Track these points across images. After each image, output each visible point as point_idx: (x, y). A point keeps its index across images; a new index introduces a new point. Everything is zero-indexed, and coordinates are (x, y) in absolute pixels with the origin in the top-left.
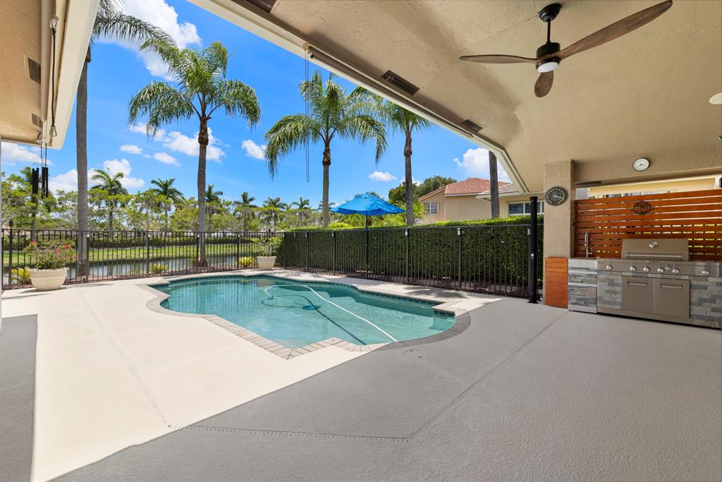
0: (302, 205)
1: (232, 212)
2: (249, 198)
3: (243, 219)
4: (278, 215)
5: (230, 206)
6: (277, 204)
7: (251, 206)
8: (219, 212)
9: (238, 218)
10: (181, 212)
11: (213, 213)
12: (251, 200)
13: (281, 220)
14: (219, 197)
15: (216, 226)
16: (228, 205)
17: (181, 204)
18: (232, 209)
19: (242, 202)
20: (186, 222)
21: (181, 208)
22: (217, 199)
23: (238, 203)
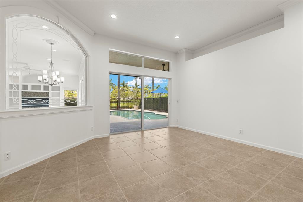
0: (158, 88)
1: (131, 91)
2: (137, 85)
3: (135, 93)
4: (148, 91)
5: (131, 88)
6: (148, 87)
7: (138, 88)
8: (127, 91)
9: (134, 93)
10: (114, 91)
11: (125, 91)
12: (138, 86)
13: (149, 93)
14: (127, 85)
15: (126, 96)
16: (130, 88)
17: (114, 88)
18: (132, 89)
19: (135, 86)
20: (116, 94)
21: (114, 89)
22: (126, 86)
23: (133, 87)
